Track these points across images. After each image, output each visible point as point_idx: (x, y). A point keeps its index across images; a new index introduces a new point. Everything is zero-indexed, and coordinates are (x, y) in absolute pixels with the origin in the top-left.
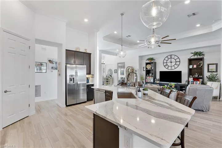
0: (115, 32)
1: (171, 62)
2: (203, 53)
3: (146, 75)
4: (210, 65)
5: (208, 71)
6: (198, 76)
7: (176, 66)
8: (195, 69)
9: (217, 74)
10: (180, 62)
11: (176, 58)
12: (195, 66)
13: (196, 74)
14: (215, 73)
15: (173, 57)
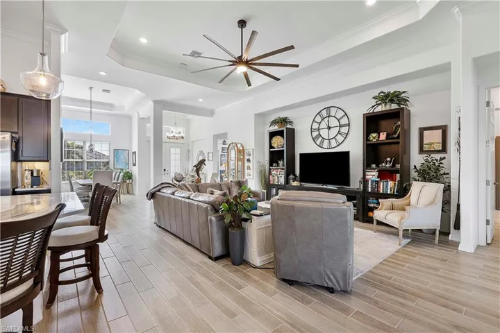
0: (143, 41)
1: (329, 128)
2: (403, 95)
3: (271, 165)
4: (426, 133)
5: (421, 151)
6: (394, 165)
7: (340, 138)
8: (383, 144)
9: (444, 158)
10: (349, 125)
11: (340, 114)
12: (383, 136)
13: (389, 159)
14: (438, 156)
15: (333, 112)
